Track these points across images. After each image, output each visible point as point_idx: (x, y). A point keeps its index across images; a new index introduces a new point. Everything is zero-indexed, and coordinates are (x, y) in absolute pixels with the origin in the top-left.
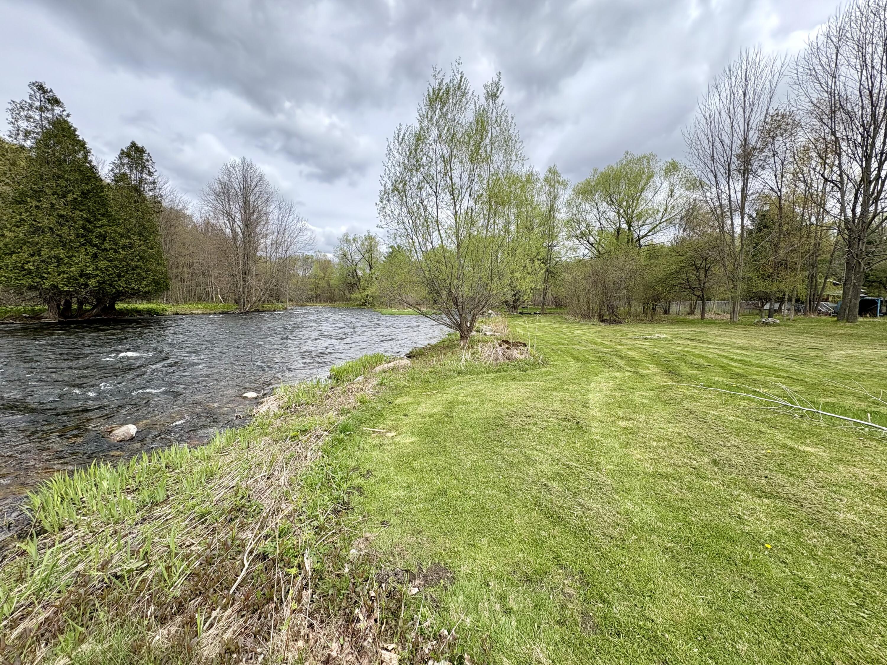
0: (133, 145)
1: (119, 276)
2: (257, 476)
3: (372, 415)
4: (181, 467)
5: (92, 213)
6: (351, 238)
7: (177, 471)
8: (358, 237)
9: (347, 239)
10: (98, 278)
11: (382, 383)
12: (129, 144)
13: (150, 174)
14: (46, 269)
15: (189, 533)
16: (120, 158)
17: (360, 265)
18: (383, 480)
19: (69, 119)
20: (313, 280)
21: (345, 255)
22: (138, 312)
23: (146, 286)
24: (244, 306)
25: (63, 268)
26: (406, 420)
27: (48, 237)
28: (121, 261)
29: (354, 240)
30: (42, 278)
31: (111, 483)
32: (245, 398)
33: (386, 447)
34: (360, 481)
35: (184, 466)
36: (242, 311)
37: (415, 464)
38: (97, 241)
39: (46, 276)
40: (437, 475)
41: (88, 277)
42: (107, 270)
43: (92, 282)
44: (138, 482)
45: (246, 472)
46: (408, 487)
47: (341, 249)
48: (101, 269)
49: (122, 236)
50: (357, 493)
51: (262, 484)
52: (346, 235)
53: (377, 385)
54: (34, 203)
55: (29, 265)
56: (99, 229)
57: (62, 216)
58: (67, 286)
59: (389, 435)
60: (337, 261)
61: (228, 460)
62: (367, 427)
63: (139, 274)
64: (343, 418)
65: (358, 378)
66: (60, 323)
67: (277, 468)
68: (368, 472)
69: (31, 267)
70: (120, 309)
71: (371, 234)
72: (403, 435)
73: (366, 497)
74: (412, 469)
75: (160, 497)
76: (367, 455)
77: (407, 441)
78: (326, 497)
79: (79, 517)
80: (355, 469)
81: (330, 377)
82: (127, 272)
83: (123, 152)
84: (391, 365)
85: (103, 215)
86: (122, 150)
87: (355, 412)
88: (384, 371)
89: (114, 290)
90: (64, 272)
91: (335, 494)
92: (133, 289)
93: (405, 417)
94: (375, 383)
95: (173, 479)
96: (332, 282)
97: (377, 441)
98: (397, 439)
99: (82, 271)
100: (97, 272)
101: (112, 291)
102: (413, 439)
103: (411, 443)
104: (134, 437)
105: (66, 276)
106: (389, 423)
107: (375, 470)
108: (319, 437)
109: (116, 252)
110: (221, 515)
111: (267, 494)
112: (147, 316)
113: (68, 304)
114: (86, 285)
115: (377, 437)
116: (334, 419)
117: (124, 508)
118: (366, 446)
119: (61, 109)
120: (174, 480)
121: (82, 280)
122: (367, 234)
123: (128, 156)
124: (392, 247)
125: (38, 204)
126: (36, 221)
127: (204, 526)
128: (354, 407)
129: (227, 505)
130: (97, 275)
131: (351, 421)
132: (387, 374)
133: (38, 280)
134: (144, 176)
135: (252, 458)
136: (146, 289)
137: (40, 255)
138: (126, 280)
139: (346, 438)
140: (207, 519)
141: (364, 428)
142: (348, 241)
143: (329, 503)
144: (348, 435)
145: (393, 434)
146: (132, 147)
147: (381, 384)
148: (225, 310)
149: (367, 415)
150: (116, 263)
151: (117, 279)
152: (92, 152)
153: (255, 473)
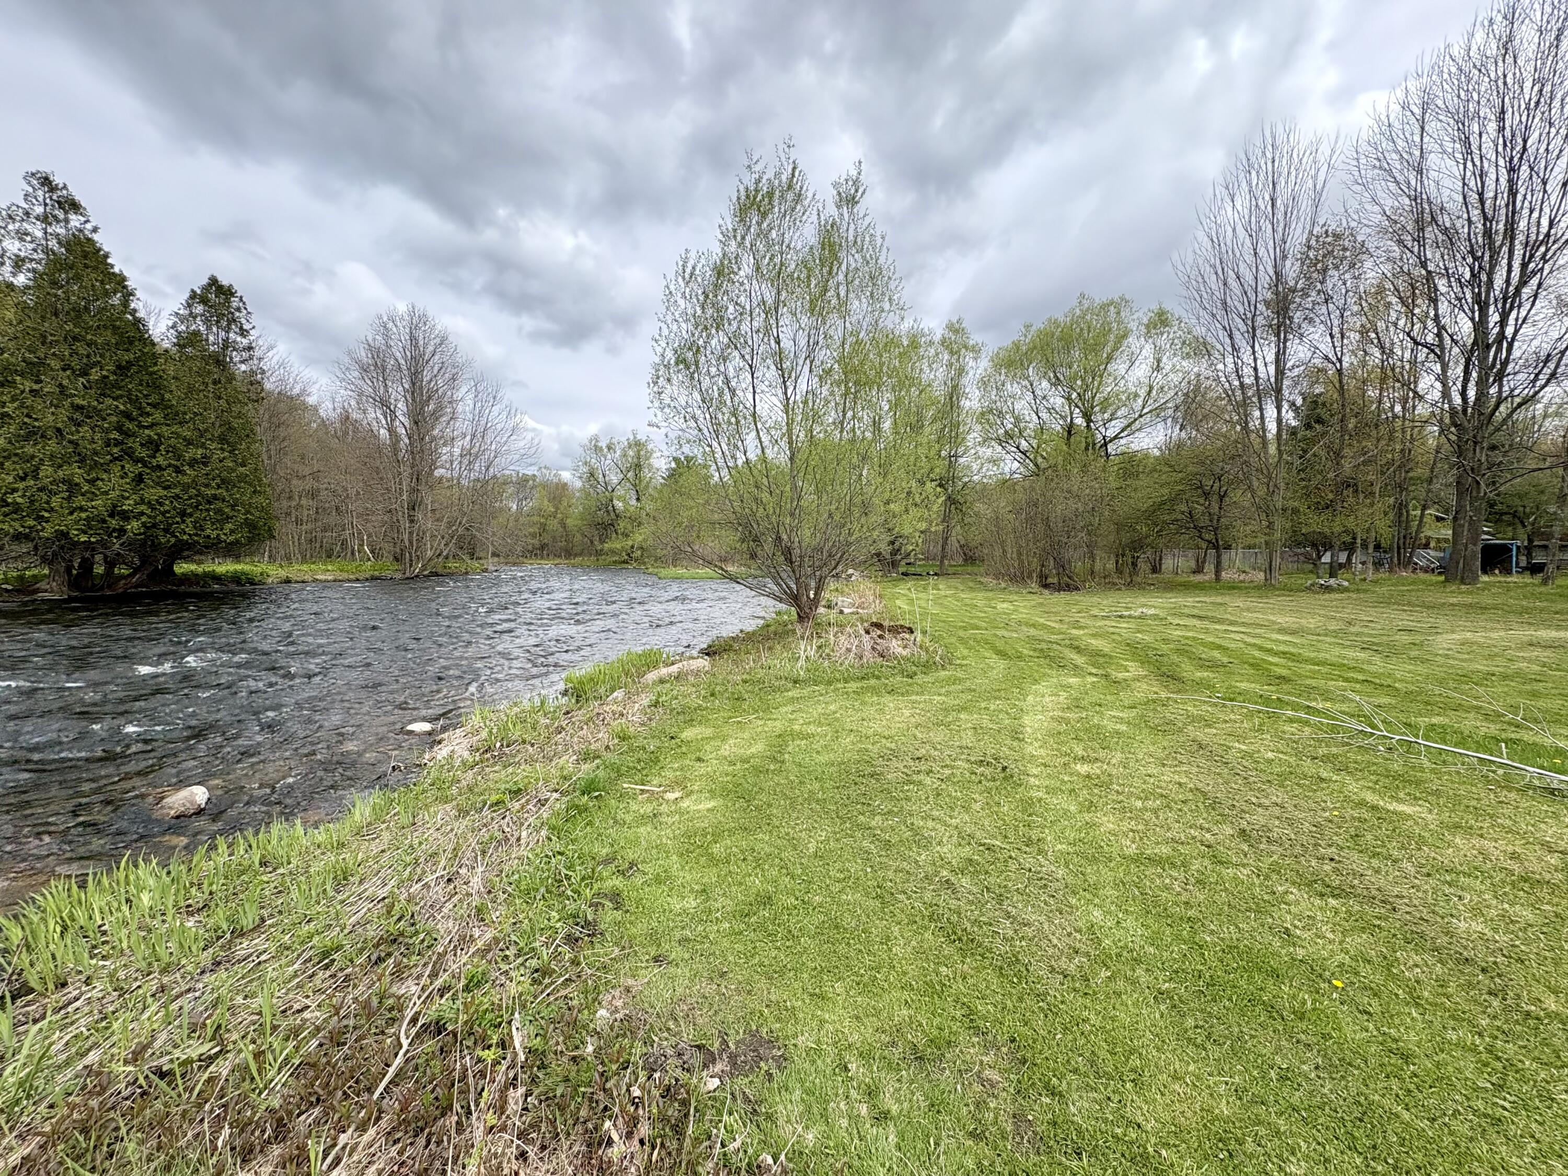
0: (214, 281)
1: (183, 514)
2: (430, 878)
3: (639, 761)
4: (289, 863)
5: (134, 401)
6: (603, 444)
7: (281, 871)
8: (615, 441)
9: (596, 446)
10: (144, 519)
11: (657, 702)
12: (205, 281)
13: (243, 332)
14: (48, 503)
15: (298, 986)
16: (189, 306)
17: (620, 492)
18: (658, 880)
19: (96, 237)
20: (536, 519)
21: (592, 475)
22: (216, 578)
23: (232, 531)
24: (411, 566)
25: (80, 501)
26: (702, 769)
27: (52, 445)
28: (186, 488)
29: (609, 448)
30: (40, 519)
31: (157, 897)
32: (411, 732)
33: (664, 819)
34: (617, 882)
35: (294, 862)
36: (408, 575)
37: (716, 849)
38: (142, 453)
39: (46, 515)
40: (755, 868)
41: (126, 516)
42: (161, 504)
43: (134, 526)
44: (207, 893)
45: (409, 870)
46: (704, 891)
47: (586, 463)
48: (149, 502)
49: (189, 442)
50: (611, 905)
51: (438, 892)
52: (596, 439)
53: (649, 707)
54: (28, 385)
55: (16, 495)
56: (147, 432)
57: (79, 408)
58: (85, 533)
59: (670, 796)
60: (578, 484)
61: (375, 848)
62: (630, 782)
63: (219, 511)
64: (585, 767)
65: (615, 694)
66: (71, 600)
67: (463, 861)
68: (632, 864)
69: (19, 500)
70: (183, 574)
71: (639, 437)
72: (694, 797)
73: (627, 911)
74: (711, 858)
75: (248, 922)
76: (630, 834)
77: (701, 807)
78: (554, 914)
79: (94, 962)
80: (607, 861)
81: (565, 693)
82: (197, 507)
83: (193, 295)
84: (674, 669)
85: (154, 406)
86: (193, 291)
87: (609, 755)
88: (662, 681)
89: (173, 540)
90: (81, 509)
91: (571, 907)
92: (209, 537)
93: (698, 764)
94: (646, 702)
95: (272, 885)
96: (569, 522)
97: (648, 809)
98: (685, 804)
99: (115, 506)
100: (143, 508)
101: (169, 541)
102: (711, 804)
103: (708, 810)
104: (202, 810)
105: (84, 515)
106: (670, 774)
107: (644, 862)
108: (542, 803)
109: (178, 470)
110: (362, 950)
111: (445, 910)
112: (233, 587)
113: (87, 566)
114: (122, 531)
115: (649, 800)
116: (570, 767)
117: (181, 943)
118: (628, 818)
119: (83, 219)
120: (276, 888)
121: (114, 523)
122: (632, 438)
123: (204, 301)
124: (676, 459)
125: (36, 387)
126: (31, 417)
127: (328, 973)
128: (607, 747)
129: (372, 932)
130: (142, 514)
131: (601, 773)
132: (668, 685)
133: (32, 523)
134: (232, 335)
135: (420, 843)
136: (232, 538)
137: (36, 478)
138: (196, 522)
139: (591, 804)
140: (334, 960)
141: (625, 785)
142: (597, 449)
143: (558, 925)
144: (596, 797)
145: (677, 795)
146: (210, 285)
147: (656, 704)
148: (377, 573)
149: (630, 760)
150: (177, 491)
151: (178, 519)
152: (138, 294)
153: (424, 872)
